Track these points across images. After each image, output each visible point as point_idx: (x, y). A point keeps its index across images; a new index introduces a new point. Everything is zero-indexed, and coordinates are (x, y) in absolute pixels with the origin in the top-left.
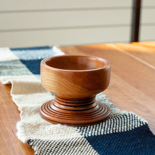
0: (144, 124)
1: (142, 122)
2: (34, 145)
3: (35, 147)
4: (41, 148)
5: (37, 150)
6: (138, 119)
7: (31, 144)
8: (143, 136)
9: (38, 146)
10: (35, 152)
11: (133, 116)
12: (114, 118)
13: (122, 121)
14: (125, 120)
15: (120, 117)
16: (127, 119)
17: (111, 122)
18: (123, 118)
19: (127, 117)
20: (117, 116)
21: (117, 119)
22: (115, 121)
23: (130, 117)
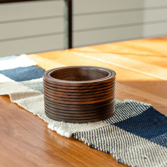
0: (150, 107)
1: (147, 106)
2: (79, 137)
3: (81, 138)
4: (86, 138)
5: (85, 140)
6: (141, 104)
7: (77, 138)
8: (155, 116)
9: (83, 137)
10: (84, 142)
11: (135, 103)
12: (120, 107)
13: (128, 108)
14: (131, 107)
15: (124, 105)
16: (131, 106)
17: (121, 111)
18: (127, 106)
19: (130, 104)
20: (121, 105)
21: (122, 107)
22: (123, 110)
23: (133, 104)
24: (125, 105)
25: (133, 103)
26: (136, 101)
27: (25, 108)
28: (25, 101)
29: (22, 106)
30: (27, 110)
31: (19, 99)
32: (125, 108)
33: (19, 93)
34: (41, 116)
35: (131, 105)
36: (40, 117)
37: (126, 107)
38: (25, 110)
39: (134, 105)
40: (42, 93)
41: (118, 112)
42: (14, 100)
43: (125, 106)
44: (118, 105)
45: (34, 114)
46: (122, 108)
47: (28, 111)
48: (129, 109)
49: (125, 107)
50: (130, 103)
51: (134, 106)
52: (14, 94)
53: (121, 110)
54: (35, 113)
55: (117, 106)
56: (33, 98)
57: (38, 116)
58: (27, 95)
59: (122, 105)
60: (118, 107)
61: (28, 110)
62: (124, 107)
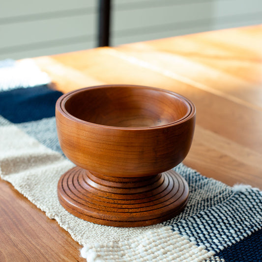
11: (257, 192)
12: (225, 201)
13: (242, 204)
14: (248, 203)
15: (234, 197)
16: (249, 199)
17: (229, 211)
18: (241, 199)
19: (246, 195)
20: (228, 196)
21: (231, 201)
22: (234, 208)
23: (252, 196)
24: (237, 196)
25: (253, 194)
26: (258, 190)
27: (30, 199)
28: (28, 179)
29: (22, 193)
30: (33, 202)
31: (16, 171)
32: (236, 204)
33: (16, 158)
34: (64, 223)
35: (250, 197)
36: (61, 226)
37: (239, 200)
38: (29, 201)
39: (255, 198)
40: (62, 157)
41: (223, 212)
42: (6, 174)
43: (237, 199)
44: (221, 196)
45: (48, 215)
46: (231, 203)
47: (36, 206)
48: (246, 206)
49: (237, 201)
50: (247, 193)
51: (255, 200)
52: (7, 160)
53: (231, 209)
54: (51, 215)
55: (220, 198)
56: (46, 171)
57: (57, 222)
58: (34, 162)
59: (230, 196)
60: (222, 199)
61: (36, 204)
62: (234, 201)
